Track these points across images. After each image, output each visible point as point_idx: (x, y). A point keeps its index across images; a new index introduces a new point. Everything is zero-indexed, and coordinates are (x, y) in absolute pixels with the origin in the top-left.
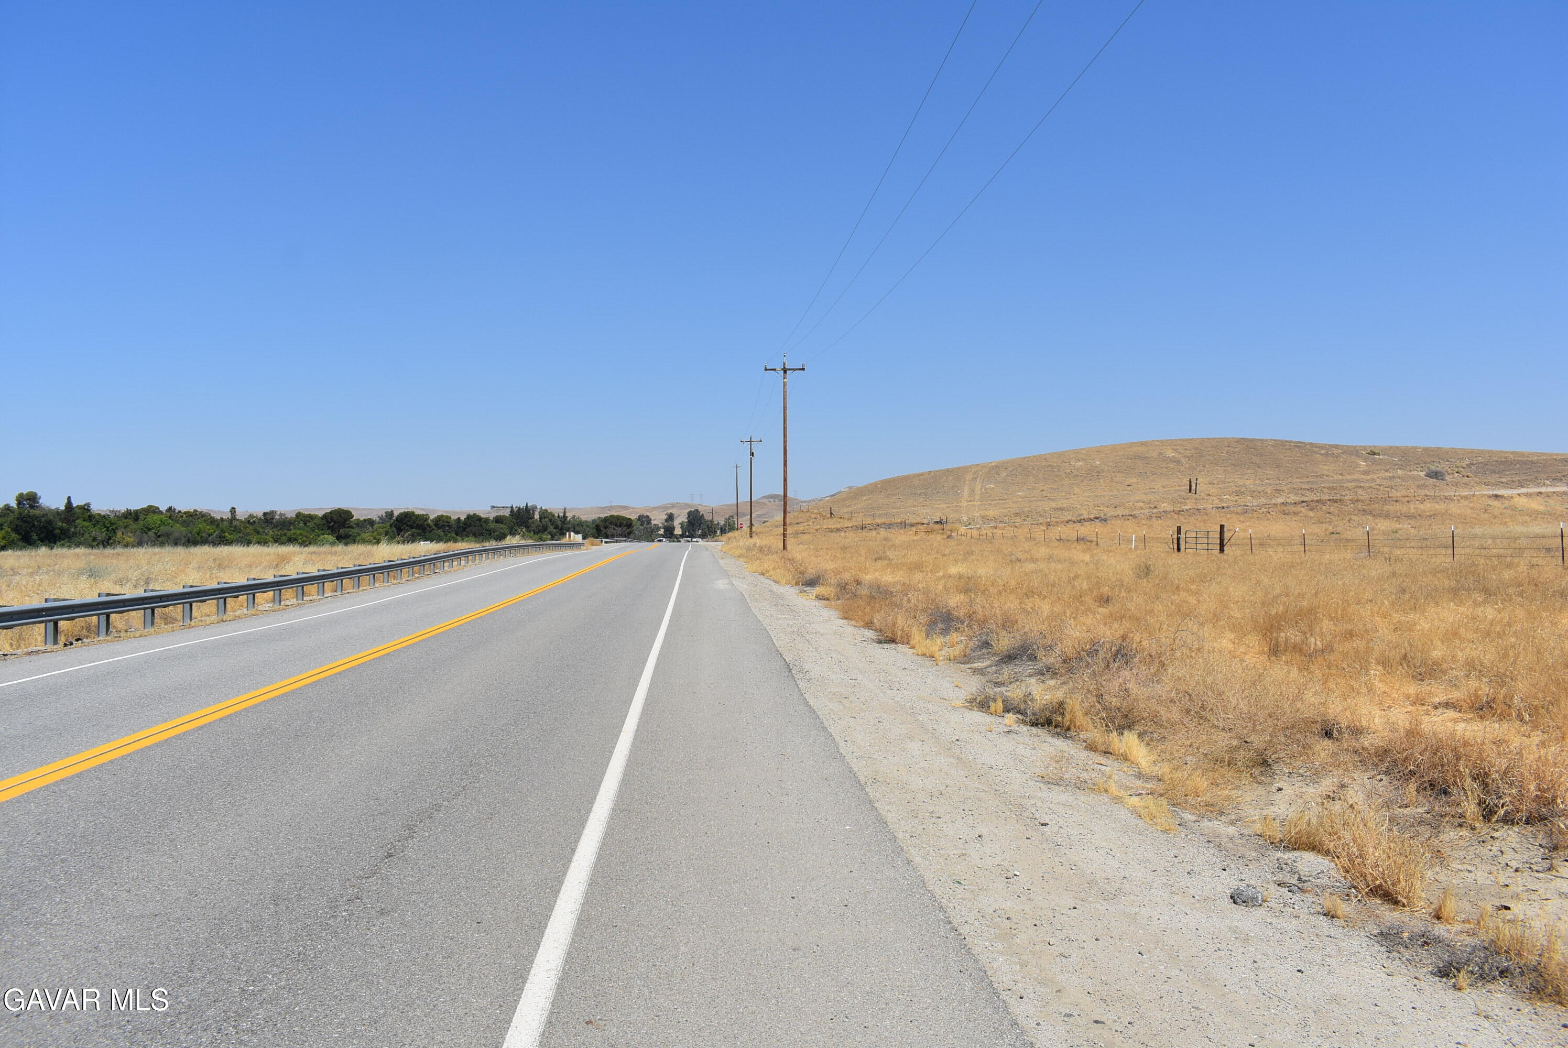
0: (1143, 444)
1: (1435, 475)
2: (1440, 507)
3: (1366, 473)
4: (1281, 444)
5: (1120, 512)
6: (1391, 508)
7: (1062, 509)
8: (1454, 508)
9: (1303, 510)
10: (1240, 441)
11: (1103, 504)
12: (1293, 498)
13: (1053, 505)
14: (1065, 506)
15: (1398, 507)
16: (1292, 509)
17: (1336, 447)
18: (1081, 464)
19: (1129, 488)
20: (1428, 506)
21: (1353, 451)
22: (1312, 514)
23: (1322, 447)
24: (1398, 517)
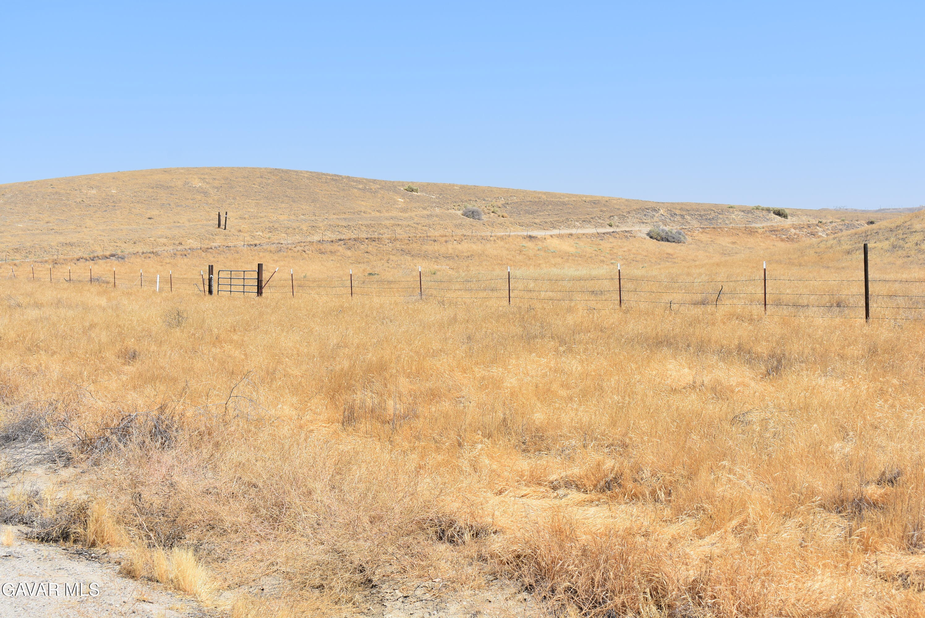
0: (165, 171)
1: (472, 214)
2: (476, 247)
3: (404, 210)
4: (317, 177)
5: (139, 248)
6: (429, 248)
7: (71, 245)
8: (491, 249)
9: (341, 249)
10: (274, 172)
11: (120, 239)
12: (330, 236)
13: (61, 239)
14: (75, 240)
15: (437, 247)
16: (329, 247)
17: (374, 182)
18: (94, 192)
19: (150, 221)
20: (465, 247)
21: (392, 187)
22: (349, 253)
23: (359, 181)
24: (436, 257)
